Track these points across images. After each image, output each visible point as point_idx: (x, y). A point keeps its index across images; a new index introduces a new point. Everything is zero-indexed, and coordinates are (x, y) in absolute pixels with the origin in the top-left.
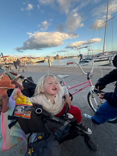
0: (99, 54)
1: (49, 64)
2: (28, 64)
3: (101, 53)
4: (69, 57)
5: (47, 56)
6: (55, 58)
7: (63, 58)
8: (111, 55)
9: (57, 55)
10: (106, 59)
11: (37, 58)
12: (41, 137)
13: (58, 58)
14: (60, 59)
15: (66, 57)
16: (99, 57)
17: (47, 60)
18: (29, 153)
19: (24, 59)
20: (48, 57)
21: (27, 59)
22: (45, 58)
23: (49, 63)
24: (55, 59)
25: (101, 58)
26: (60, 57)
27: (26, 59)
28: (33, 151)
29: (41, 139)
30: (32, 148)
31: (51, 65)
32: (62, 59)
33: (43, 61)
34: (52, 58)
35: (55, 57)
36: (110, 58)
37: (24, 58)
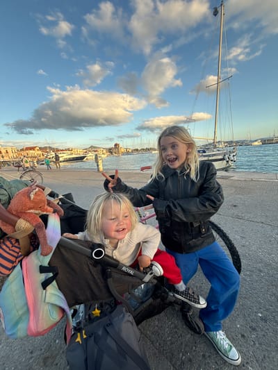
0: (207, 145)
1: (98, 166)
2: (43, 164)
3: (210, 144)
4: (143, 149)
5: (92, 147)
6: (110, 151)
7: (130, 151)
8: (229, 149)
9: (116, 145)
10: (221, 157)
11: (66, 150)
12: (99, 311)
13: (118, 152)
14: (123, 154)
15: (137, 150)
16: (205, 152)
17: (91, 156)
18: (79, 339)
19: (31, 151)
20: (93, 149)
21: (40, 152)
22: (87, 151)
23: (97, 162)
24: (111, 153)
25: (209, 156)
26: (123, 151)
27: (36, 153)
28: (85, 336)
29: (99, 315)
30: (84, 332)
31: (101, 168)
32: (128, 153)
33: (81, 159)
34: (105, 151)
35: (110, 149)
36: (227, 156)
37: (33, 148)
